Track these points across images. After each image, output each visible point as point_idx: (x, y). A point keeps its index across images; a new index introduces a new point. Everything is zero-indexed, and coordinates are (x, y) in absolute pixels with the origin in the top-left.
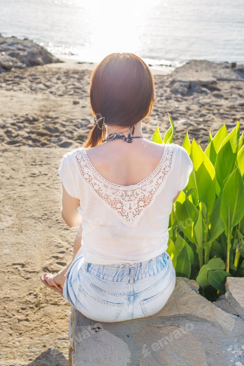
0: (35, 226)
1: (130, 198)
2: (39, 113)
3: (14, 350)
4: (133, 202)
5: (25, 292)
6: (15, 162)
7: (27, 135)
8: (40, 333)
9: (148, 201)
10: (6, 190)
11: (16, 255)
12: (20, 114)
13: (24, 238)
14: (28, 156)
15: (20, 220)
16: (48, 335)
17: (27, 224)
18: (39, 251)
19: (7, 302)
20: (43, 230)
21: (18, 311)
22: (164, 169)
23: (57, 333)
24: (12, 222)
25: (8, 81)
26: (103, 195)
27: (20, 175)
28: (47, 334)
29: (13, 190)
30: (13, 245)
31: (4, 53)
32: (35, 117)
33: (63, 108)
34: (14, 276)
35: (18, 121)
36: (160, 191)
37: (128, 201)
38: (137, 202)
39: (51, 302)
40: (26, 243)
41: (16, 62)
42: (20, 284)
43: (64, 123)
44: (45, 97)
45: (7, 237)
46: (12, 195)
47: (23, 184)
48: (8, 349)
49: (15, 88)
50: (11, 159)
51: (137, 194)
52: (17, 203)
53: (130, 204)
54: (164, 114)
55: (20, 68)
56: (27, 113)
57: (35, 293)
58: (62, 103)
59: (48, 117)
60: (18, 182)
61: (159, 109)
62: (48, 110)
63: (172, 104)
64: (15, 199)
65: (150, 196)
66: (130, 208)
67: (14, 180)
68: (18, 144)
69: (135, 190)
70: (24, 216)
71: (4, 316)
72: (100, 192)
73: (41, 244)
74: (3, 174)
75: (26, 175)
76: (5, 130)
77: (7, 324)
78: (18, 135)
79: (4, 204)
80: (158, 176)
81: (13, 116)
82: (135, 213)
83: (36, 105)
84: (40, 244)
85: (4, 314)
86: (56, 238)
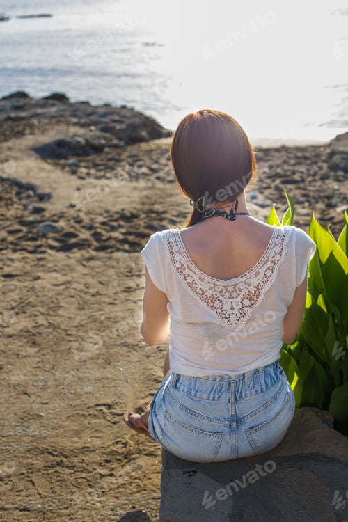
0: (128, 356)
1: (231, 295)
2: (139, 206)
3: (94, 512)
4: (236, 300)
5: (111, 440)
6: (104, 273)
7: (121, 237)
8: (128, 491)
9: (255, 299)
10: (90, 311)
11: (101, 394)
12: (114, 209)
13: (113, 371)
14: (121, 264)
15: (108, 349)
16: (139, 494)
17: (117, 353)
18: (131, 388)
19: (86, 453)
20: (139, 361)
21: (100, 465)
22: (273, 257)
23: (151, 490)
24: (98, 352)
25: (99, 165)
26: (198, 290)
27: (111, 290)
28: (138, 492)
29: (100, 310)
30: (98, 380)
31: (93, 128)
32: (135, 212)
33: (173, 199)
34: (98, 421)
35: (110, 218)
36: (269, 286)
37: (229, 298)
38: (240, 300)
39: (144, 453)
40: (114, 378)
41: (111, 140)
42: (104, 430)
43: (174, 218)
44: (150, 184)
45: (90, 370)
46: (98, 317)
47: (114, 302)
48: (85, 512)
49: (108, 175)
50: (98, 270)
51: (240, 290)
52: (105, 327)
53: (232, 303)
54: (317, 200)
55: (116, 147)
56: (123, 207)
57: (124, 441)
58: (173, 192)
59: (152, 211)
60: (107, 300)
61: (311, 194)
62: (153, 201)
63: (330, 186)
64: (102, 322)
65: (257, 292)
66: (232, 308)
67: (102, 297)
68: (109, 250)
69: (237, 284)
70: (113, 343)
71: (82, 471)
72: (194, 285)
73: (135, 379)
74: (87, 290)
75: (118, 289)
76: (92, 232)
77: (85, 480)
78: (110, 238)
79: (88, 328)
80: (266, 267)
81: (103, 212)
82: (239, 315)
83: (136, 195)
84: (133, 379)
85: (81, 468)
86: (156, 370)
